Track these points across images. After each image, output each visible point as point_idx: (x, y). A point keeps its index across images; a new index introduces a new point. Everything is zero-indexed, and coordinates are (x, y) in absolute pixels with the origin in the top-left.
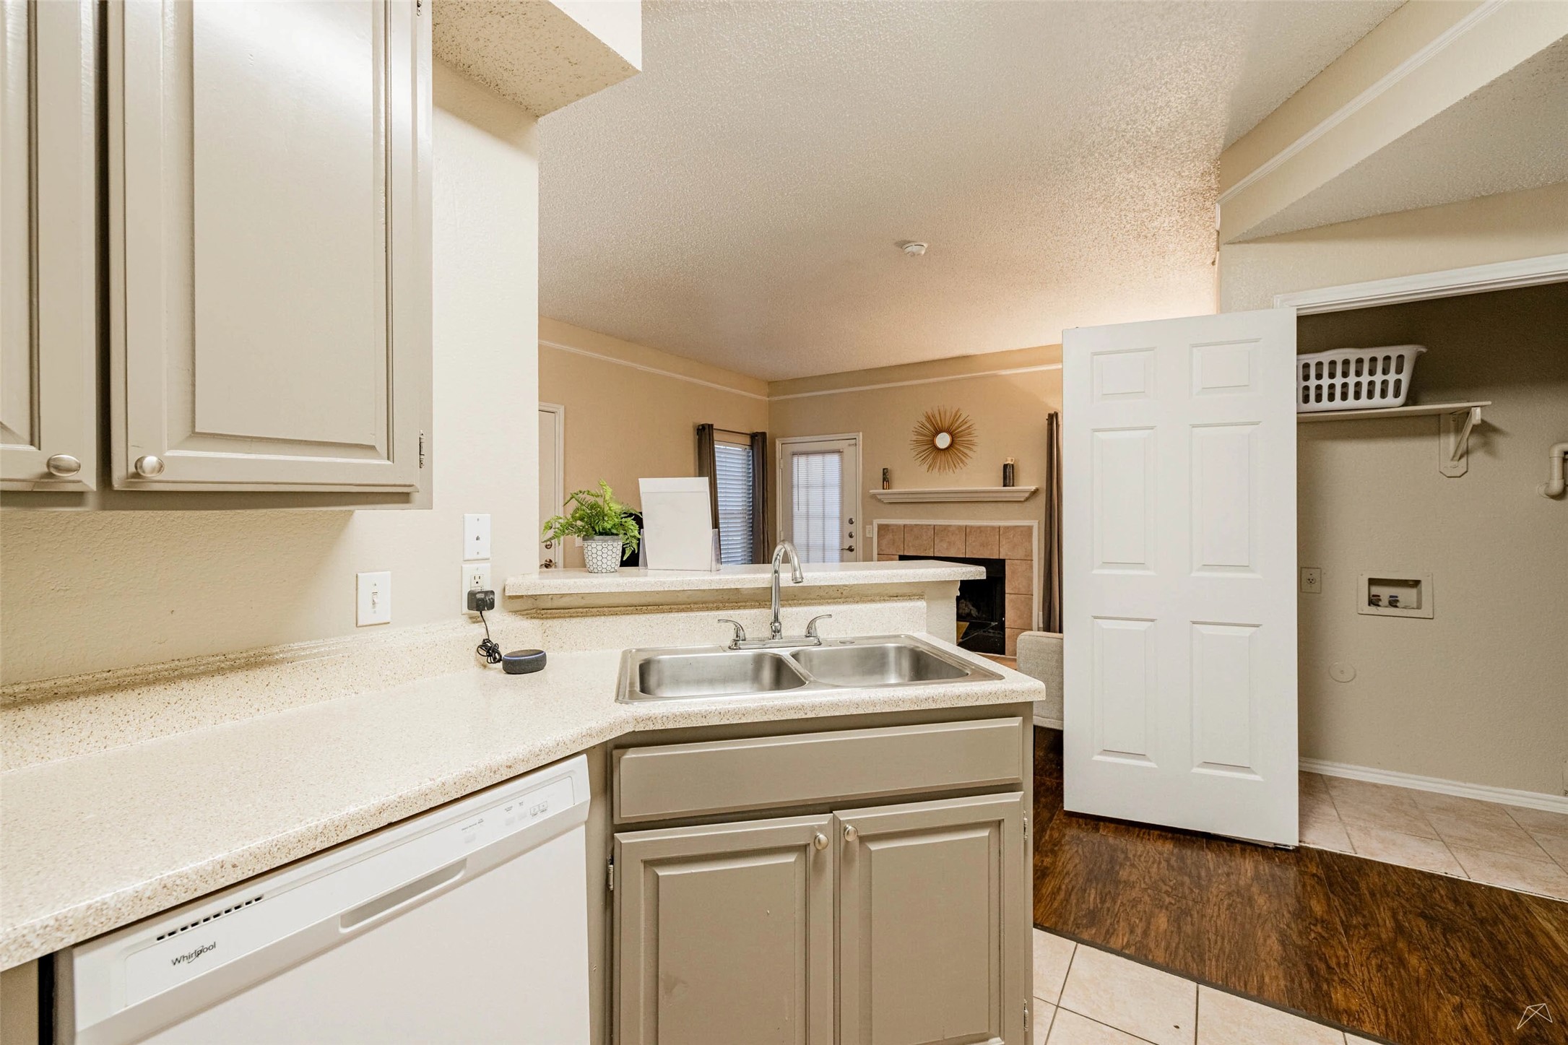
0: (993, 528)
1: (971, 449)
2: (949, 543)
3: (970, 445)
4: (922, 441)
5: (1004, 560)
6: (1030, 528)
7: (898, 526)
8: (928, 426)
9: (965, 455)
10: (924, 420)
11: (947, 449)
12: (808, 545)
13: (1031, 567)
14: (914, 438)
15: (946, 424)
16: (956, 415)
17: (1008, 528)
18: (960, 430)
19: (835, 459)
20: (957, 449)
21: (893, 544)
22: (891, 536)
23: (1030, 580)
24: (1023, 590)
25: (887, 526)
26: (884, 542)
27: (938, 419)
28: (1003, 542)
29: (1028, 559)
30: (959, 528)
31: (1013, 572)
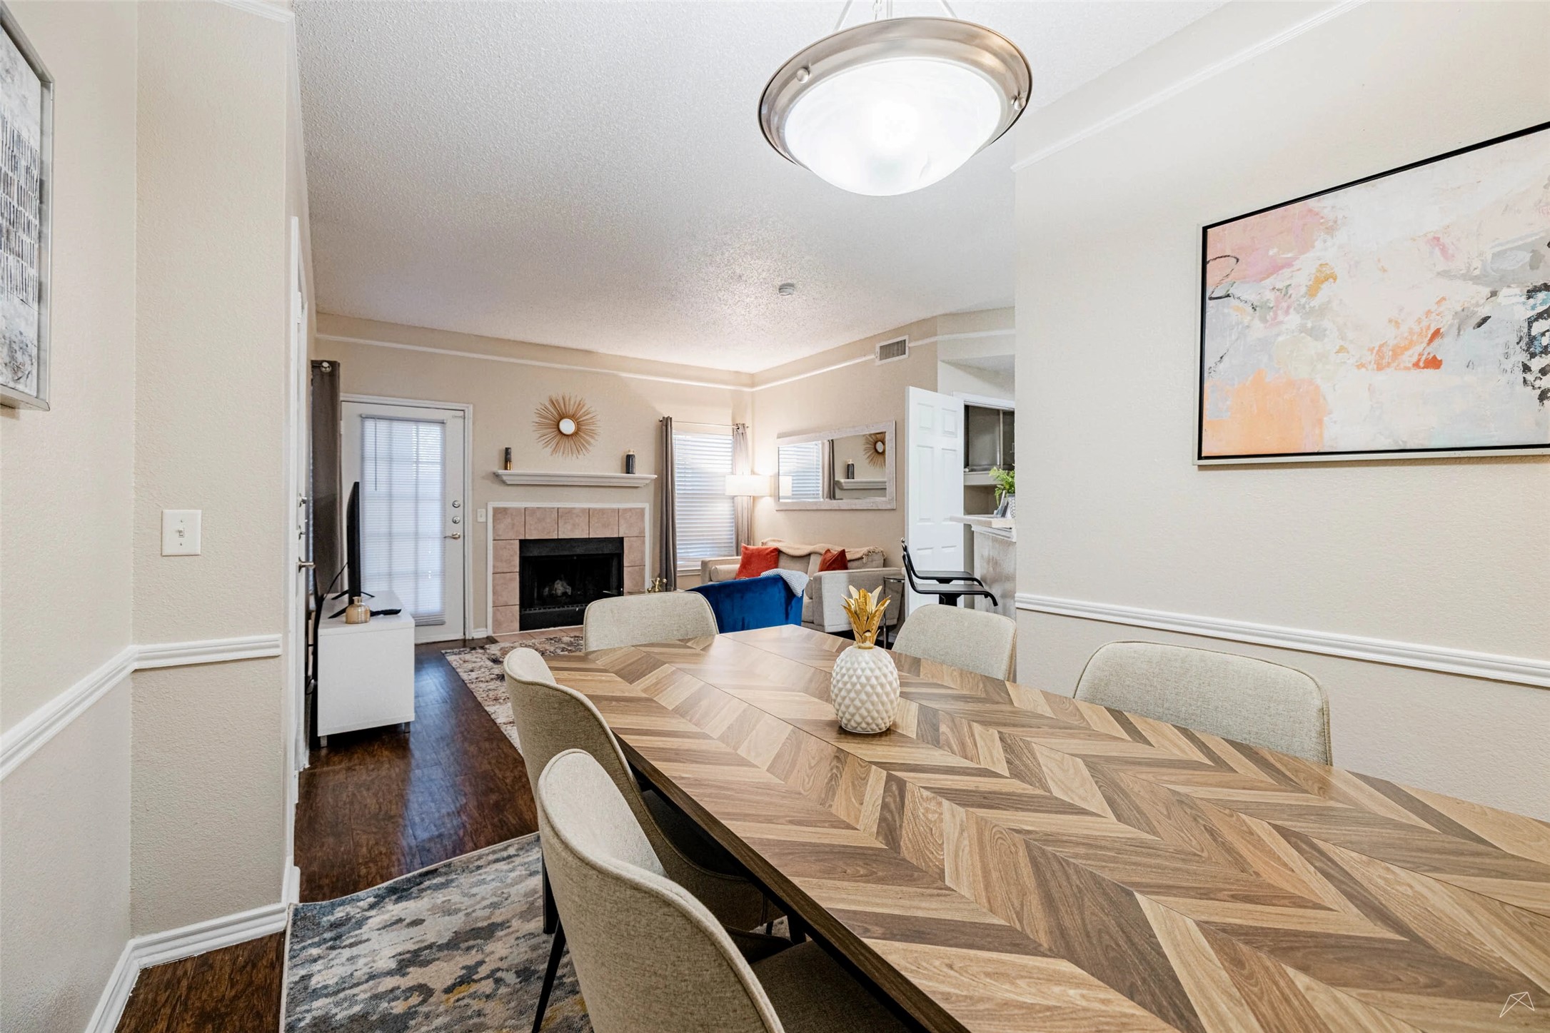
0: (613, 510)
1: (592, 437)
2: (574, 525)
3: (592, 434)
4: (548, 424)
5: (623, 538)
6: (643, 510)
7: (518, 510)
8: (553, 410)
9: (589, 443)
10: (547, 404)
11: (572, 435)
12: (390, 534)
13: (644, 542)
14: (537, 420)
15: (571, 412)
16: (579, 404)
17: (625, 510)
18: (584, 418)
19: (436, 430)
20: (581, 437)
21: (513, 528)
22: (509, 520)
23: (643, 553)
24: (638, 563)
25: (505, 510)
26: (501, 526)
27: (563, 407)
28: (622, 521)
29: (641, 536)
30: (583, 510)
31: (630, 547)
